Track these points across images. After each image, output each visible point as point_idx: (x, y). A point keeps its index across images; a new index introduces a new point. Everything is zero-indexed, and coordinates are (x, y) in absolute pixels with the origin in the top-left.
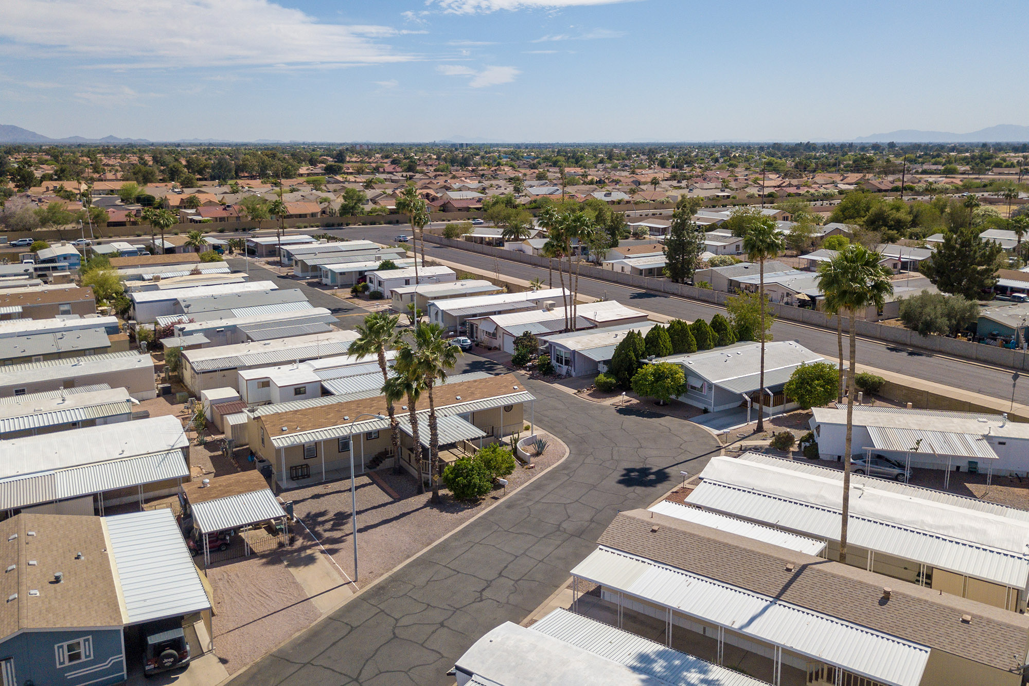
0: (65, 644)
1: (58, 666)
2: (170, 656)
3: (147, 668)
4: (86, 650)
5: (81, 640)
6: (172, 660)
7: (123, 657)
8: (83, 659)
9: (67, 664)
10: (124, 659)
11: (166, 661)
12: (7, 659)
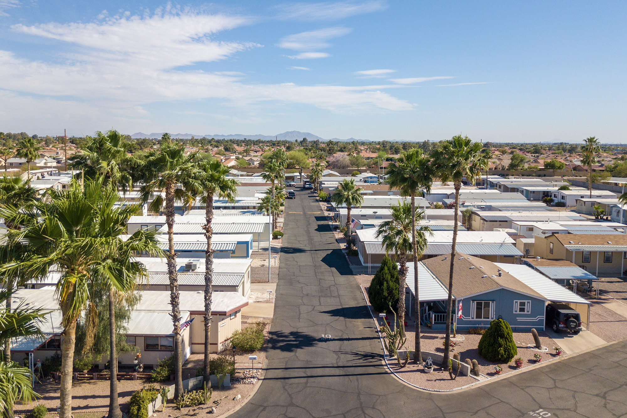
0: (519, 301)
1: (514, 313)
2: (573, 322)
3: (560, 326)
4: (528, 308)
5: (526, 301)
6: (575, 324)
7: (544, 317)
8: (526, 312)
9: (518, 312)
10: (545, 319)
11: (572, 324)
12: (493, 301)
